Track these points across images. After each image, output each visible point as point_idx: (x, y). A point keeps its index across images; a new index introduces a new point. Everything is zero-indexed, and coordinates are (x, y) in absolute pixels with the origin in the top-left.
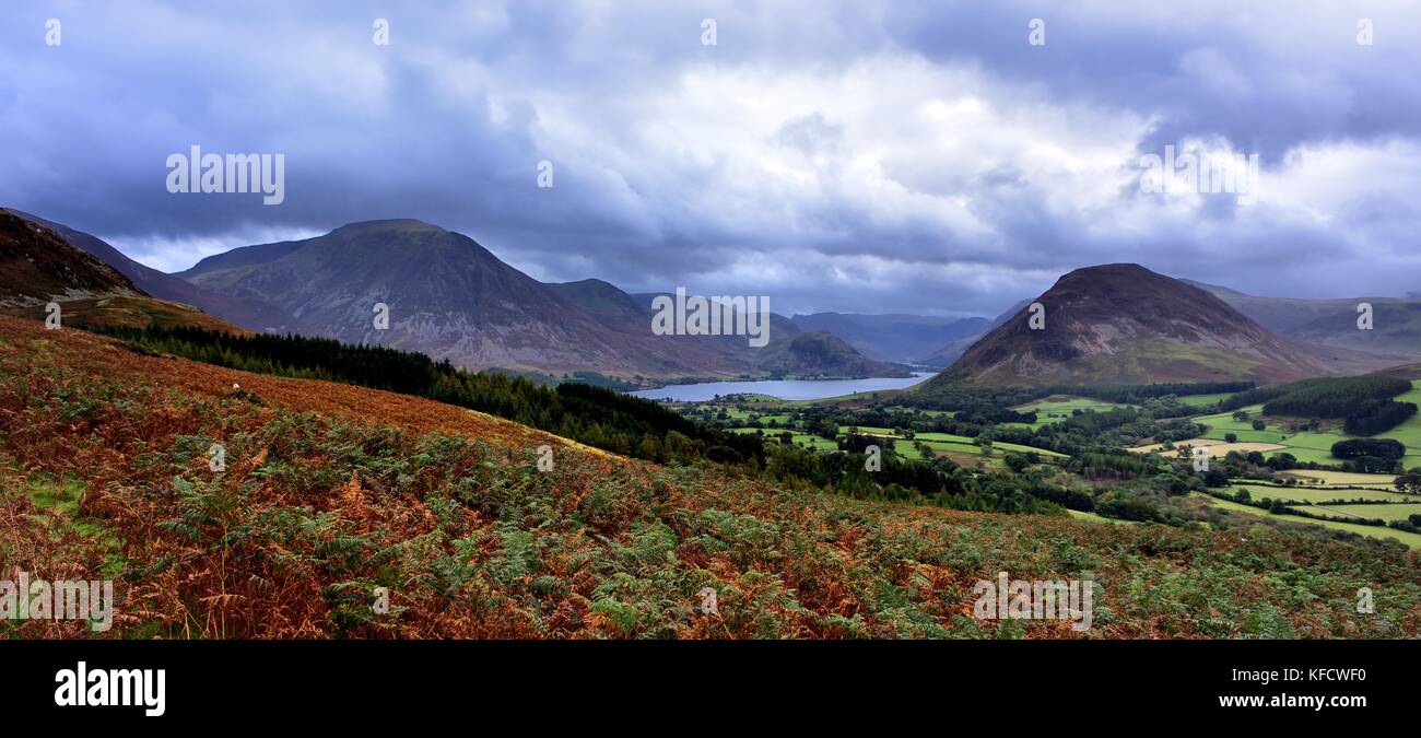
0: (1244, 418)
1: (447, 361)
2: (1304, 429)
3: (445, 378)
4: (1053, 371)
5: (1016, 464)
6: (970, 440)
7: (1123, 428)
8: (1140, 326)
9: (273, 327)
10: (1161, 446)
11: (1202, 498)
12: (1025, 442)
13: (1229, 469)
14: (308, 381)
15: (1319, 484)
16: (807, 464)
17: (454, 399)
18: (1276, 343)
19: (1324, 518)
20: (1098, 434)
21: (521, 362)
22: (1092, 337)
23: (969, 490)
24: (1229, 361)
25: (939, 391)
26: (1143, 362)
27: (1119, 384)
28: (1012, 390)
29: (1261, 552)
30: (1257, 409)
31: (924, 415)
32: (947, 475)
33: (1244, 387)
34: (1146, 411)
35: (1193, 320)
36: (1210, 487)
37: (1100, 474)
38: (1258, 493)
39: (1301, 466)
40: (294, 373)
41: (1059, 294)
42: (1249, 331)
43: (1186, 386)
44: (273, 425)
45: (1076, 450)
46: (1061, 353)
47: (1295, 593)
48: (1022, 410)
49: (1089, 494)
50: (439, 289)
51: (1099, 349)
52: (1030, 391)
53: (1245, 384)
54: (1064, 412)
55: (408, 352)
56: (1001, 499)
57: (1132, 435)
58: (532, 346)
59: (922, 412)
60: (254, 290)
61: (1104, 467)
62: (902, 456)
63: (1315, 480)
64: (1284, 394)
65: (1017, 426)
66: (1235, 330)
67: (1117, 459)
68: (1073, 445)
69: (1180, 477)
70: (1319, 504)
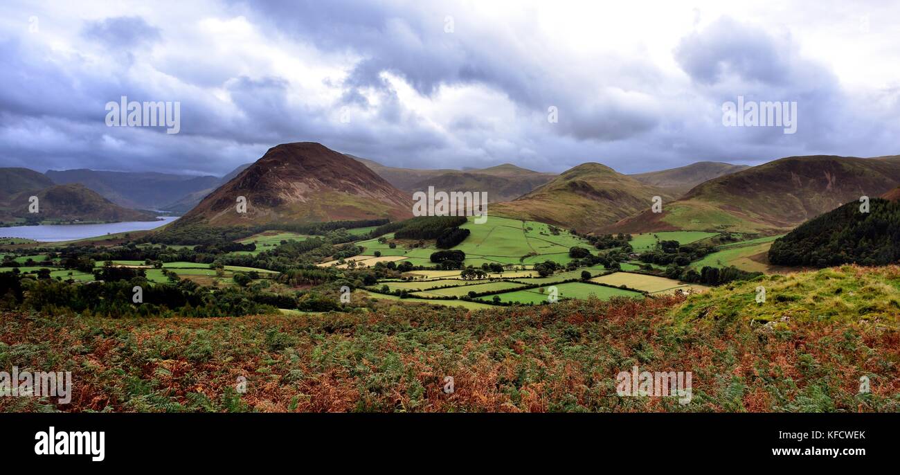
0: (384, 241)
2: (416, 246)
4: (266, 214)
5: (242, 281)
6: (207, 266)
7: (314, 251)
8: (322, 184)
10: (337, 261)
11: (364, 293)
12: (248, 264)
13: (377, 273)
15: (425, 279)
16: (65, 294)
18: (400, 195)
19: (428, 298)
20: (298, 256)
22: (291, 191)
23: (208, 302)
24: (375, 207)
25: (181, 230)
26: (324, 207)
27: (309, 222)
28: (236, 228)
29: (394, 323)
30: (391, 236)
31: (170, 249)
32: (190, 293)
33: (384, 222)
34: (327, 240)
35: (354, 180)
36: (367, 285)
37: (301, 283)
38: (393, 287)
39: (415, 269)
41: (268, 161)
42: (385, 187)
43: (351, 223)
45: (284, 267)
46: (271, 202)
47: (410, 344)
48: (245, 242)
49: (293, 297)
51: (296, 199)
52: (250, 229)
53: (384, 220)
54: (274, 242)
56: (232, 306)
57: (319, 255)
59: (168, 247)
61: (303, 278)
62: (152, 281)
63: (423, 277)
64: (405, 226)
65: (242, 253)
66: (377, 187)
67: (310, 272)
68: (281, 265)
69: (350, 281)
70: (425, 290)
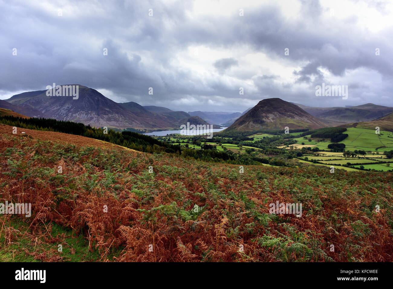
0: (306, 138)
1: (89, 125)
2: (321, 141)
3: (89, 130)
4: (258, 127)
5: (249, 152)
6: (236, 145)
7: (276, 142)
8: (280, 114)
9: (36, 116)
10: (286, 146)
11: (297, 160)
12: (251, 146)
13: (303, 152)
14: (47, 131)
15: (325, 155)
16: (193, 153)
17: (91, 136)
18: (314, 119)
19: (326, 164)
20: (269, 143)
21: (112, 126)
22: (268, 117)
23: (236, 159)
24: (302, 123)
25: (228, 132)
26: (281, 124)
27: (275, 130)
28: (247, 132)
29: (310, 173)
30: (309, 136)
31: (224, 139)
32: (230, 155)
33: (306, 130)
34: (282, 137)
35: (293, 113)
36: (298, 156)
37: (270, 154)
38: (310, 158)
39: (320, 151)
40: (42, 129)
41: (259, 106)
42: (307, 115)
43: (292, 130)
44: (36, 144)
45: (264, 147)
46: (260, 122)
47: (317, 183)
48: (250, 137)
49: (268, 159)
50: (87, 105)
51: (269, 121)
52: (252, 132)
53: (306, 129)
54: (261, 137)
55: (77, 123)
56: (245, 161)
57: (278, 143)
58: (114, 121)
59: (224, 138)
60: (30, 105)
61: (271, 152)
62: (218, 150)
63: (324, 154)
64: (316, 132)
65: (249, 141)
66: (303, 116)
67: (274, 150)
68: (263, 146)
69: (291, 154)
70: (325, 160)
